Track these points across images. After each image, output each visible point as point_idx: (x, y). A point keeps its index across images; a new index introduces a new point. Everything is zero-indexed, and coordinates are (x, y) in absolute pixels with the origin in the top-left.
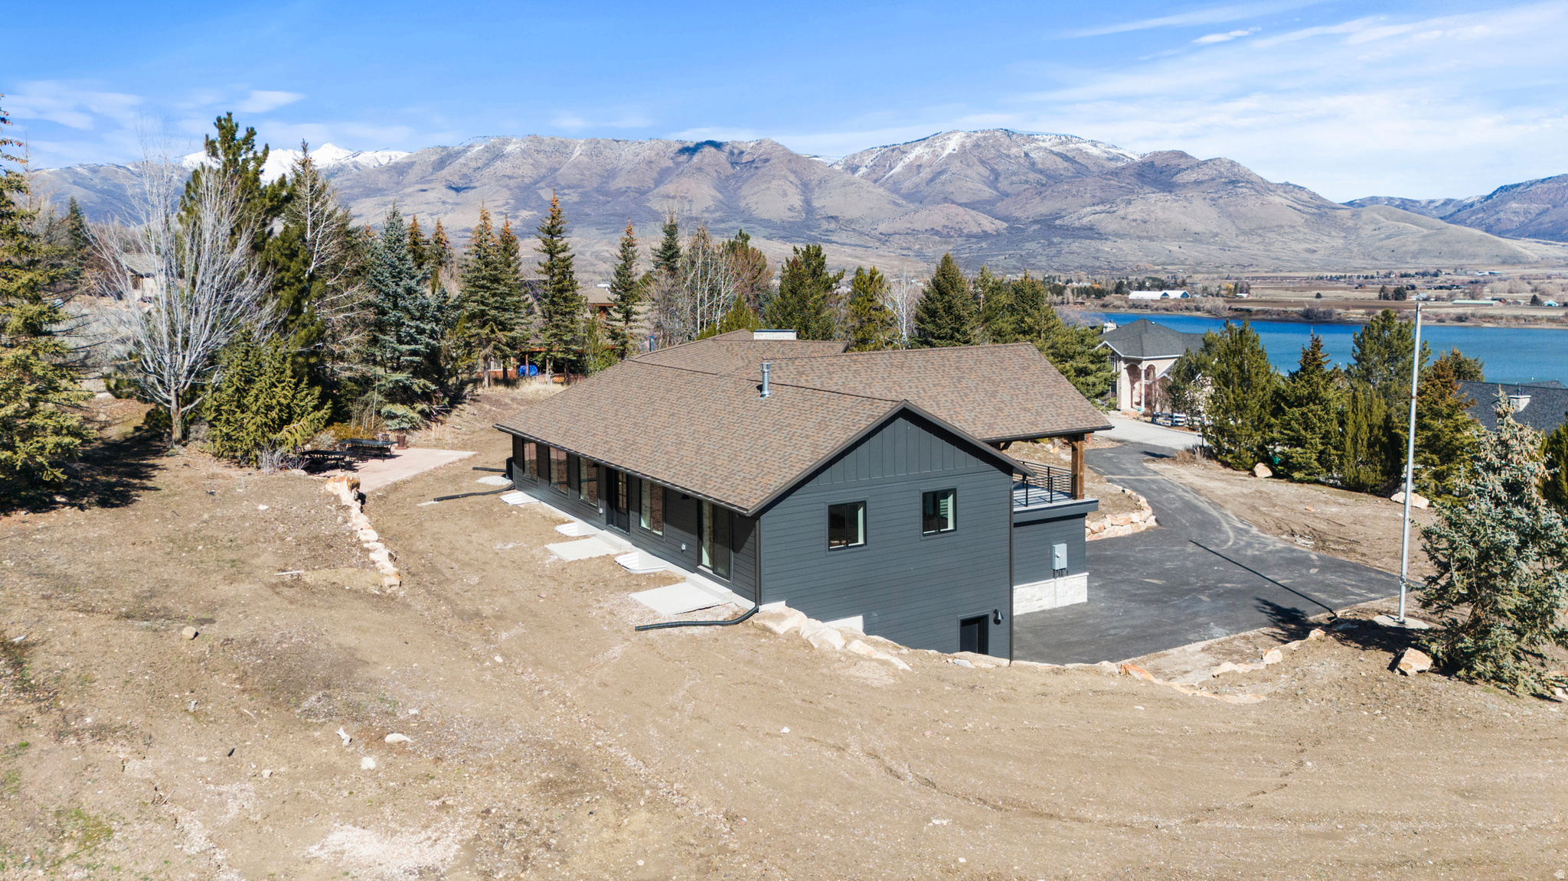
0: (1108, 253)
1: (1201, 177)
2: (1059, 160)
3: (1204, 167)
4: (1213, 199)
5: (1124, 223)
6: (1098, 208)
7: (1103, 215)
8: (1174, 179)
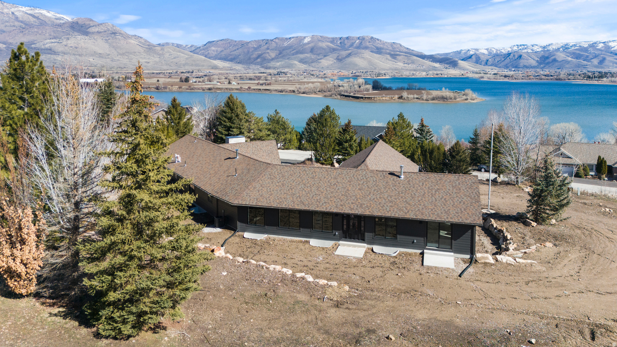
0: (60, 61)
1: (100, 30)
2: (30, 17)
3: (101, 26)
4: (106, 40)
5: (66, 48)
6: (53, 41)
7: (56, 44)
8: (88, 30)
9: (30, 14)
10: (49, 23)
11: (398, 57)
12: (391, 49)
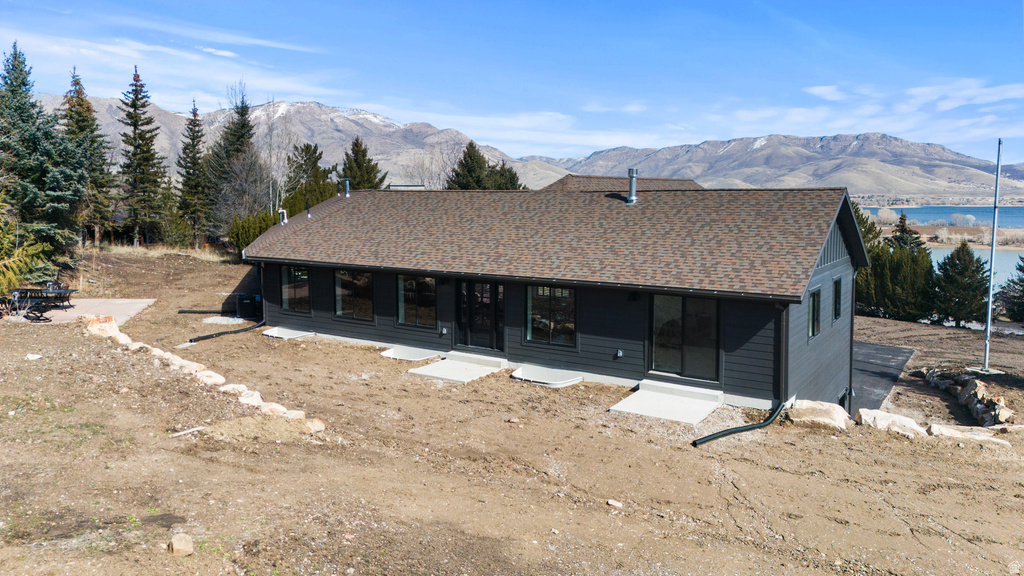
1: (440, 140)
2: (353, 125)
3: (442, 134)
8: (425, 140)
9: (353, 121)
10: (375, 131)
11: (937, 170)
12: (922, 155)
